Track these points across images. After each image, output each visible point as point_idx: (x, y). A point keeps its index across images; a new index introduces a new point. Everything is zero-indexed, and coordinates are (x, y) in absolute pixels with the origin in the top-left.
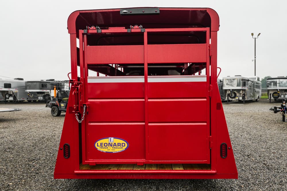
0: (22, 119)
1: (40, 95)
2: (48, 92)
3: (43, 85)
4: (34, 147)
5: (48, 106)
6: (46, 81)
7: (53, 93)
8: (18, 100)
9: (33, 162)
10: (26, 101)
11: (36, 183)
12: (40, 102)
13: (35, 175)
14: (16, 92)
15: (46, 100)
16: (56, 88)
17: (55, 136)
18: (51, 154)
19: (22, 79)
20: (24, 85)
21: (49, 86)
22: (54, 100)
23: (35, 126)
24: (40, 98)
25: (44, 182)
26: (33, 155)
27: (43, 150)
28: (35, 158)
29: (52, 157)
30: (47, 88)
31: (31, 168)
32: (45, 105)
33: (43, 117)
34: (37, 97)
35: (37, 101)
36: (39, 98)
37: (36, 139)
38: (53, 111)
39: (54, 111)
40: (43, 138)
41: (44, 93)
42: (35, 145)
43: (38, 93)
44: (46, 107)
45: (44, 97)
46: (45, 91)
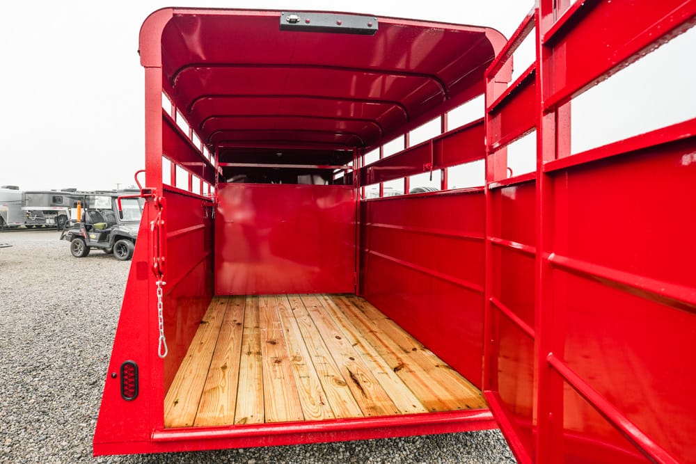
0: (14, 263)
1: (50, 216)
2: (65, 211)
3: (56, 199)
4: (37, 332)
5: (65, 238)
6: (60, 192)
7: (75, 214)
8: (8, 225)
9: (35, 377)
10: (23, 226)
11: (40, 448)
12: (48, 228)
13: (38, 420)
14: (4, 210)
15: (61, 224)
16: (82, 205)
17: (80, 303)
18: (75, 349)
19: (15, 188)
20: (20, 198)
21: (66, 200)
22: (77, 226)
23: (40, 279)
24: (50, 221)
25: (64, 443)
26: (34, 352)
27: (58, 339)
28: (38, 364)
29: (78, 358)
30: (64, 204)
31: (30, 395)
32: (59, 234)
33: (55, 259)
34: (44, 220)
35: (44, 226)
36: (47, 221)
37: (40, 309)
38: (74, 247)
39: (76, 247)
40: (56, 306)
41: (56, 212)
42: (38, 327)
43: (46, 212)
44: (62, 238)
45: (57, 219)
46: (58, 209)
